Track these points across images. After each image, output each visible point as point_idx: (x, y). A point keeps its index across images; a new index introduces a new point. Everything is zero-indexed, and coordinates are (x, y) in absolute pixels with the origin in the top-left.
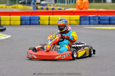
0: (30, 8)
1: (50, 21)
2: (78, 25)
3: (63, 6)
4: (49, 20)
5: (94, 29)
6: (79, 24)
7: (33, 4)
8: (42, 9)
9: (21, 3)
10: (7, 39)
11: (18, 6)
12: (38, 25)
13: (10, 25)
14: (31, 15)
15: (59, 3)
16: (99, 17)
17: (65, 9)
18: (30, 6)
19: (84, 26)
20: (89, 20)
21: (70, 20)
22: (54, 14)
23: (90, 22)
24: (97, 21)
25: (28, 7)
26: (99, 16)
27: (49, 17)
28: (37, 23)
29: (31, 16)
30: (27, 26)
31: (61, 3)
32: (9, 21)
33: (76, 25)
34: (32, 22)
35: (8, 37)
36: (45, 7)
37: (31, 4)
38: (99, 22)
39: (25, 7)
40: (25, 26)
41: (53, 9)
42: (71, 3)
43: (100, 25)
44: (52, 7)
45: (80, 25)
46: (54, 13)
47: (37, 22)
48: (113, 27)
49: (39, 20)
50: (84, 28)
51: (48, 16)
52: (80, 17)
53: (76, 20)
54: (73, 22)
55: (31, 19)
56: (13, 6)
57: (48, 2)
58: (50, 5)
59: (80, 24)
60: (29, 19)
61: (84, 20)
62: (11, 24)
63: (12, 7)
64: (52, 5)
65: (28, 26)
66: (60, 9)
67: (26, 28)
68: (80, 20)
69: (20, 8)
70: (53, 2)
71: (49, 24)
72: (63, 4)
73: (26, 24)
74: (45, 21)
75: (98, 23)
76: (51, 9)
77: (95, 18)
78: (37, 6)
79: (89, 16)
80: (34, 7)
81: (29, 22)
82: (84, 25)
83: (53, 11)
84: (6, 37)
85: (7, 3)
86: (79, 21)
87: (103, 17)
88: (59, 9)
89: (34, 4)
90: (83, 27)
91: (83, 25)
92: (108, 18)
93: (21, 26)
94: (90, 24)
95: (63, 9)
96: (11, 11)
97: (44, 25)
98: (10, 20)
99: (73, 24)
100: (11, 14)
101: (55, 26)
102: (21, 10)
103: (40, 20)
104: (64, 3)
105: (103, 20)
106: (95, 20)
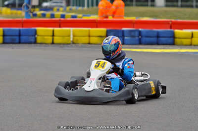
0: (21, 14)
1: (55, 38)
3: (80, 12)
4: (53, 36)
5: (130, 52)
7: (25, 8)
8: (44, 15)
9: (7, 6)
11: (1, 10)
12: (33, 45)
14: (23, 27)
15: (73, 6)
16: (140, 32)
17: (81, 18)
18: (21, 10)
20: (123, 36)
21: (89, 36)
22: (62, 25)
23: (123, 39)
24: (137, 38)
25: (19, 12)
26: (140, 29)
27: (53, 31)
28: (33, 40)
29: (21, 28)
30: (14, 45)
31: (77, 6)
33: (100, 44)
34: (23, 38)
36: (48, 13)
37: (23, 7)
38: (140, 40)
39: (14, 11)
40: (11, 45)
41: (63, 16)
43: (141, 46)
44: (60, 13)
46: (61, 23)
47: (31, 39)
48: (164, 49)
49: (36, 36)
51: (51, 29)
52: (107, 31)
53: (100, 37)
55: (22, 33)
57: (55, 4)
58: (58, 10)
60: (17, 34)
64: (61, 9)
65: (16, 45)
66: (75, 17)
67: (12, 48)
69: (4, 13)
70: (64, 4)
71: (53, 43)
72: (80, 8)
73: (13, 42)
74: (46, 37)
75: (138, 42)
76: (59, 16)
77: (133, 34)
78: (32, 10)
79: (123, 29)
80: (27, 13)
81: (17, 38)
83: (60, 20)
87: (147, 32)
88: (73, 17)
89: (28, 8)
92: (155, 34)
93: (4, 45)
94: (123, 43)
95: (79, 17)
97: (44, 45)
99: (95, 44)
101: (63, 47)
102: (8, 18)
103: (38, 36)
104: (83, 6)
105: (146, 37)
106: (133, 37)
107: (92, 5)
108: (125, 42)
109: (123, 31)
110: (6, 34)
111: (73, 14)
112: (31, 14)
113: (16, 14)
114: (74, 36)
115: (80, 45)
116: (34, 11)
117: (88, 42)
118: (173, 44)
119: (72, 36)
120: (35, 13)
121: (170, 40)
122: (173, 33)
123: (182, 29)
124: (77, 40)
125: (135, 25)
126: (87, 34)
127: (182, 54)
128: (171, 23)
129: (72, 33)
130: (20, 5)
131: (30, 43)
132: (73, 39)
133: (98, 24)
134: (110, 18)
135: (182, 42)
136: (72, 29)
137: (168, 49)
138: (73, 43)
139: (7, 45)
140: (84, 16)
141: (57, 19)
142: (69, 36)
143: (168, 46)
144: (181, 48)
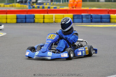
0: (26, 7)
1: (45, 19)
3: (58, 5)
4: (44, 18)
5: (86, 27)
7: (28, 3)
8: (39, 7)
9: (19, 2)
11: (15, 5)
12: (33, 23)
13: (7, 23)
14: (27, 14)
15: (55, 2)
16: (91, 16)
18: (26, 4)
20: (82, 18)
22: (48, 12)
23: (82, 20)
24: (90, 19)
25: (25, 6)
26: (91, 14)
27: (44, 16)
28: (33, 21)
29: (26, 15)
30: (22, 24)
31: (56, 2)
32: (5, 20)
34: (28, 20)
35: (3, 34)
36: (41, 6)
37: (27, 3)
38: (91, 20)
39: (22, 5)
40: (21, 24)
41: (49, 8)
43: (92, 23)
44: (48, 6)
48: (105, 25)
49: (35, 19)
51: (43, 14)
52: (74, 16)
55: (27, 17)
57: (44, 1)
58: (46, 4)
60: (24, 18)
61: (77, 18)
62: (8, 22)
63: (10, 6)
64: (48, 4)
65: (24, 24)
66: (56, 8)
67: (22, 26)
68: (73, 18)
69: (17, 6)
70: (49, 1)
71: (44, 22)
72: (58, 3)
73: (22, 22)
74: (40, 19)
75: (90, 22)
76: (47, 8)
77: (87, 17)
78: (32, 4)
79: (82, 14)
80: (29, 6)
81: (24, 20)
82: (77, 23)
85: (5, 2)
87: (95, 16)
88: (54, 8)
89: (30, 3)
90: (76, 25)
91: (76, 23)
92: (100, 17)
93: (17, 24)
94: (82, 22)
95: (58, 8)
96: (8, 10)
97: (39, 23)
98: (7, 19)
101: (49, 24)
102: (19, 9)
104: (60, 2)
105: (95, 18)
106: (88, 18)
107: (65, 1)
108: (83, 21)
109: (82, 15)
110: (18, 17)
111: (55, 6)
112: (32, 7)
113: (23, 7)
114: (55, 18)
115: (59, 23)
116: (33, 5)
118: (110, 22)
119: (54, 19)
120: (33, 6)
121: (108, 20)
122: (110, 16)
123: (114, 14)
124: (57, 21)
125: (89, 12)
127: (115, 28)
128: (108, 10)
129: (54, 17)
130: (26, 2)
131: (31, 22)
132: (55, 20)
133: (69, 12)
134: (74, 9)
135: (114, 21)
136: (54, 15)
137: (107, 25)
138: (55, 22)
139: (19, 24)
140: (60, 7)
141: (46, 9)
142: (53, 18)
143: (107, 23)
144: (114, 24)
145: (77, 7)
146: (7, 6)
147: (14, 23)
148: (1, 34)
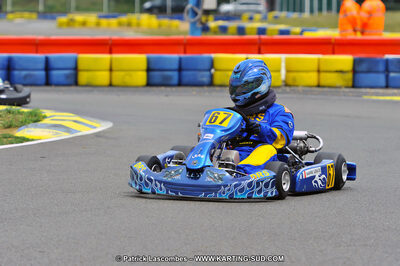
0: (181, 28)
2: (347, 90)
3: (295, 23)
6: (350, 84)
7: (190, 13)
8: (224, 30)
9: (150, 11)
10: (98, 135)
11: (138, 19)
12: (206, 88)
13: (111, 85)
14: (185, 52)
15: (281, 10)
17: (301, 33)
18: (181, 19)
19: (366, 94)
20: (387, 71)
21: (319, 71)
22: (263, 48)
23: (387, 78)
25: (176, 23)
28: (206, 80)
29: (182, 56)
30: (169, 89)
31: (288, 10)
32: (107, 74)
33: (340, 87)
34: (188, 75)
35: (101, 126)
36: (232, 25)
37: (185, 15)
39: (166, 22)
40: (163, 88)
41: (262, 31)
42: (325, 13)
44: (257, 25)
45: (353, 90)
46: (263, 45)
47: (203, 76)
49: (213, 71)
50: (368, 101)
51: (243, 56)
52: (356, 62)
53: (341, 72)
54: (330, 79)
55: (183, 66)
56: (124, 19)
57: (244, 7)
58: (251, 19)
59: (354, 86)
60: (176, 66)
61: (369, 71)
62: (115, 82)
63: (120, 24)
64: (257, 17)
65: (174, 89)
66: (287, 32)
68: (355, 71)
69: (145, 25)
70: (262, 7)
72: (295, 15)
73: (165, 84)
76: (255, 31)
78: (204, 19)
79: (387, 56)
80: (193, 24)
81: (175, 75)
82: (368, 90)
83: (260, 39)
84: (95, 128)
85: (102, 10)
86: (350, 76)
88: (282, 32)
89: (195, 14)
90: (365, 97)
91: (363, 90)
93: (148, 88)
94: (387, 87)
95: (296, 33)
96: (115, 37)
98: (111, 70)
99: (329, 87)
100: (114, 49)
102: (151, 34)
104: (302, 10)
107: (320, 9)
108: (391, 83)
109: (387, 61)
110: (152, 66)
112: (199, 26)
113: (169, 27)
114: (288, 71)
115: (300, 89)
117: (316, 83)
119: (283, 71)
124: (294, 79)
126: (315, 67)
129: (283, 65)
131: (200, 85)
132: (286, 77)
133: (336, 47)
134: (359, 36)
136: (283, 57)
138: (286, 85)
139: (154, 89)
140: (304, 30)
142: (279, 71)
145: (367, 31)
146: (109, 25)
147: (137, 87)
148: (94, 124)
